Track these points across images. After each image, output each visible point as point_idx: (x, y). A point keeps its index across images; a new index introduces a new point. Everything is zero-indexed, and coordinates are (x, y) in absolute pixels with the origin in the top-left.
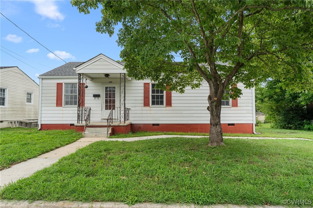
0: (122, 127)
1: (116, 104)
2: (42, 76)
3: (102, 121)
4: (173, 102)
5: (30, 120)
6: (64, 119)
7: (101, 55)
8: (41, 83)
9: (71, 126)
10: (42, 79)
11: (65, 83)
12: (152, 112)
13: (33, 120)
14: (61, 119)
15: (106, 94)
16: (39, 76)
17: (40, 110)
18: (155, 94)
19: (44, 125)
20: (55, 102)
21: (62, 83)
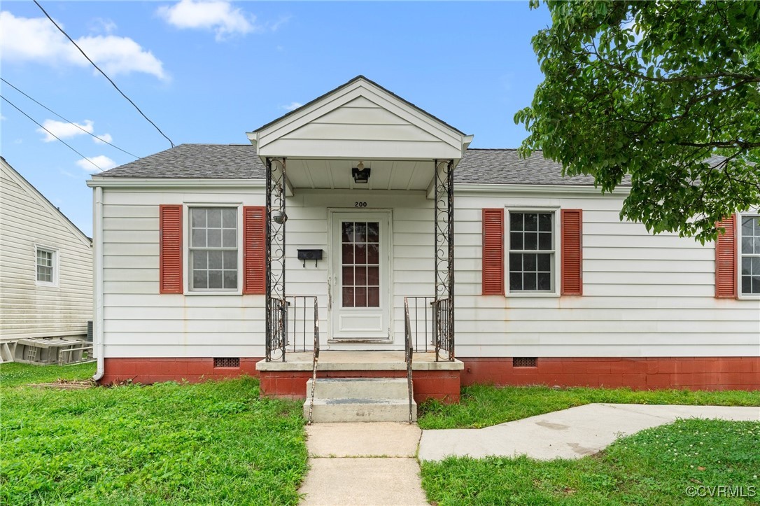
0: (447, 376)
1: (381, 286)
2: (101, 179)
3: (333, 347)
4: (586, 278)
5: (51, 338)
6: (191, 339)
7: (361, 83)
8: (100, 205)
9: (215, 365)
10: (103, 188)
11: (190, 208)
12: (511, 315)
13: (61, 338)
14: (181, 339)
15: (347, 250)
16: (90, 178)
17: (99, 305)
18: (524, 251)
19: (115, 360)
20: (156, 275)
21: (181, 206)
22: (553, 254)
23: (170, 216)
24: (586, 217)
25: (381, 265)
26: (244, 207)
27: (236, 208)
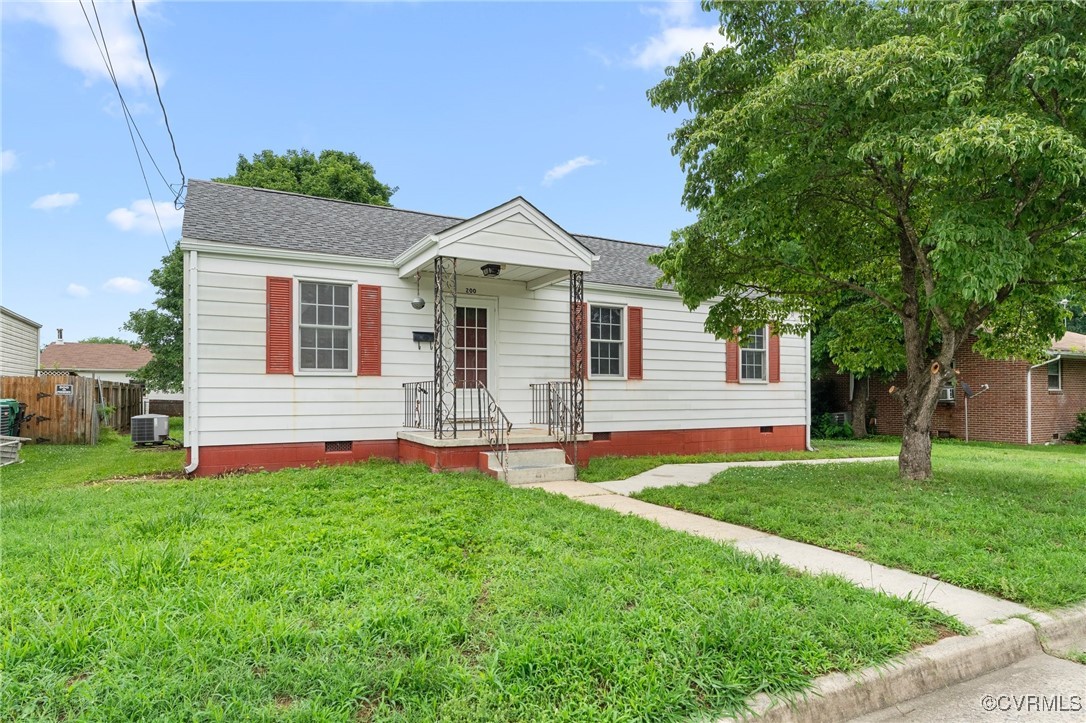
1: (488, 369)
4: (645, 365)
8: (196, 272)
9: (326, 450)
10: (198, 253)
11: (300, 282)
12: (592, 396)
14: (288, 423)
15: (458, 334)
18: (601, 340)
19: (210, 449)
20: (262, 353)
21: (291, 279)
22: (622, 343)
23: (278, 289)
24: (645, 314)
25: (488, 349)
26: (359, 285)
27: (351, 285)
